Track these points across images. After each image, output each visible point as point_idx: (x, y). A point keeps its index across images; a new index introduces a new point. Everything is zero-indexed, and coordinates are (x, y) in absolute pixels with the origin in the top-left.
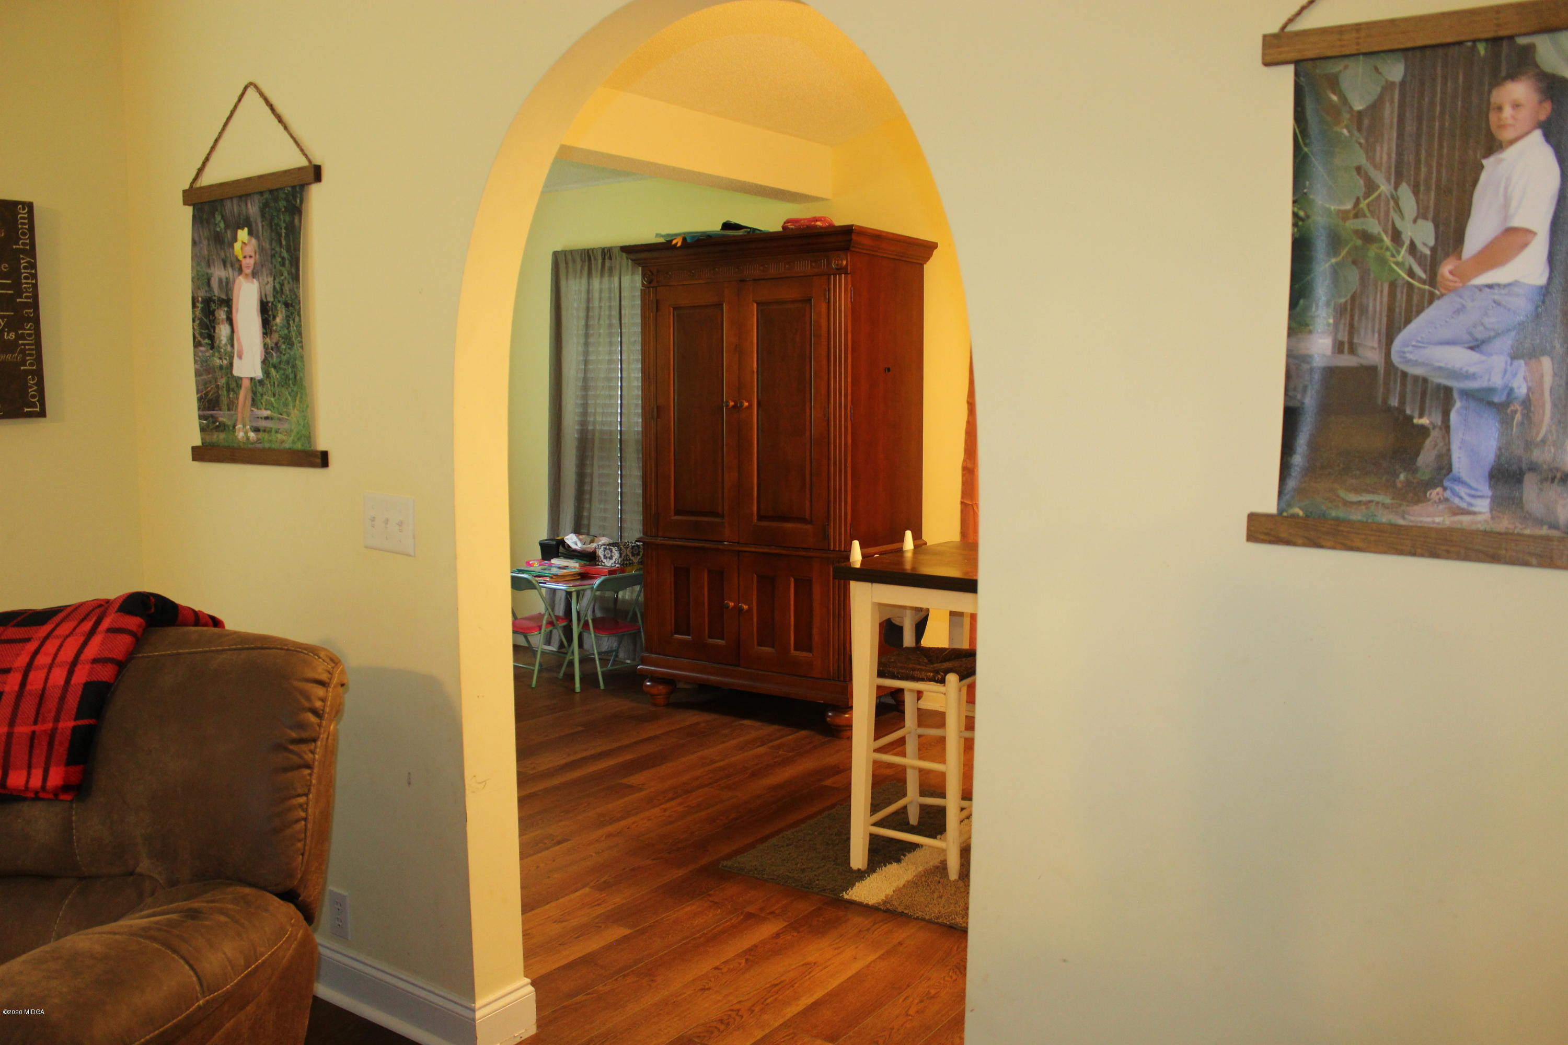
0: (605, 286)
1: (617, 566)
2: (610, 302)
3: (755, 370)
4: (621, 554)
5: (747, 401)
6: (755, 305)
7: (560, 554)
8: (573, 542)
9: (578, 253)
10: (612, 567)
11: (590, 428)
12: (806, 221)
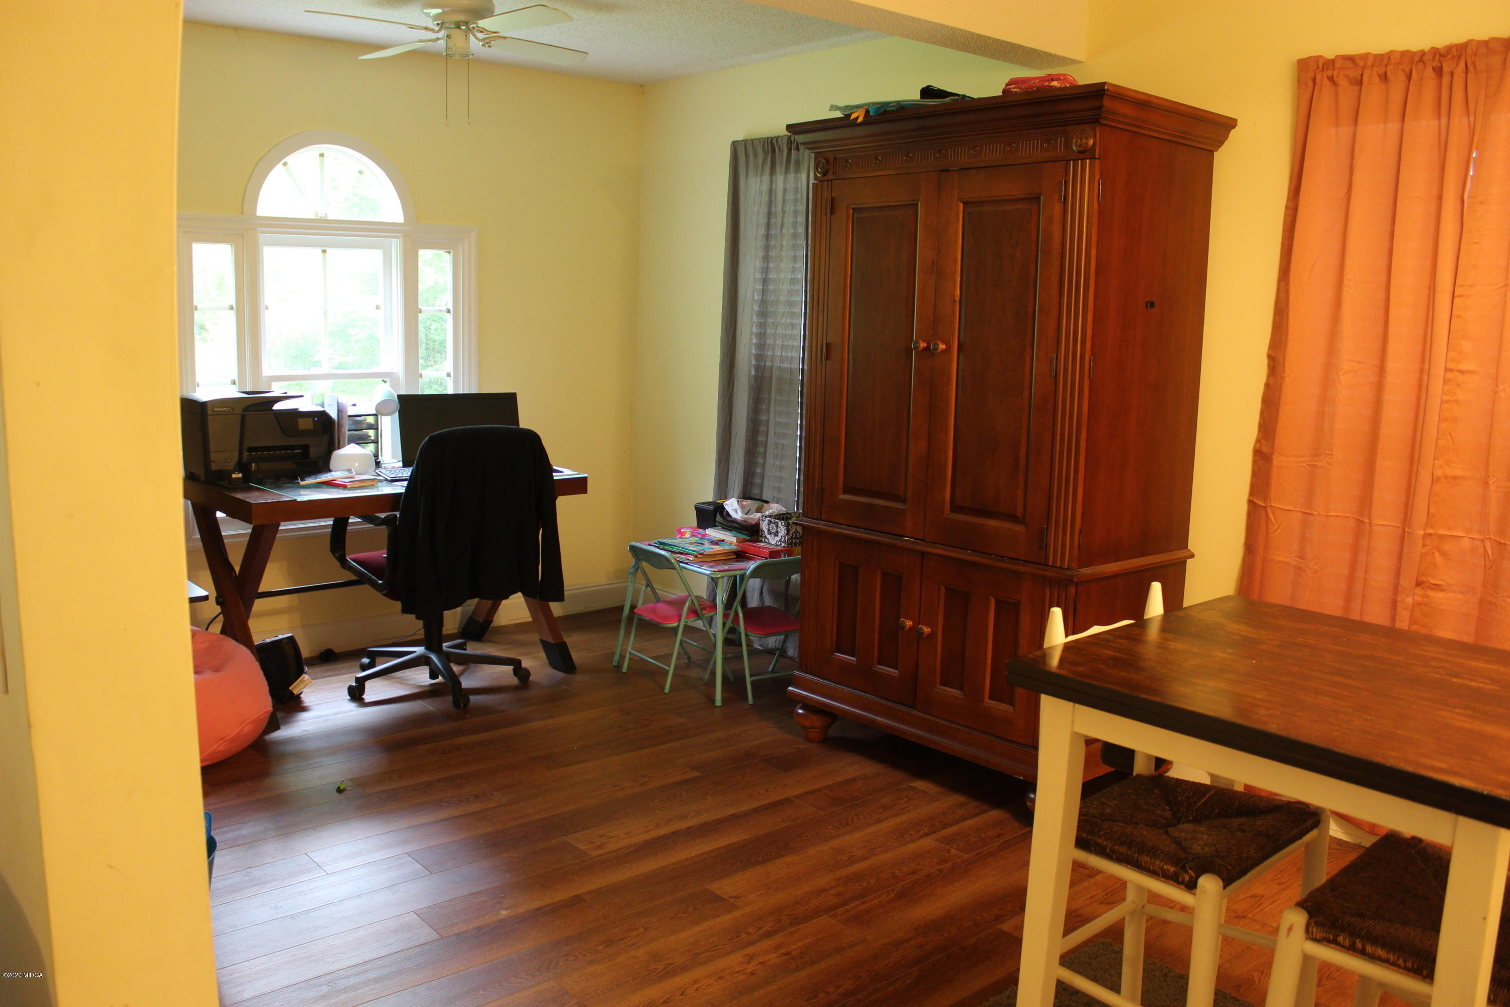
0: (790, 185)
1: (783, 545)
2: (796, 206)
3: (958, 299)
4: (788, 531)
5: (944, 342)
6: (961, 205)
7: (717, 524)
8: (733, 510)
9: (760, 142)
10: (777, 545)
11: (768, 364)
12: (1037, 81)
